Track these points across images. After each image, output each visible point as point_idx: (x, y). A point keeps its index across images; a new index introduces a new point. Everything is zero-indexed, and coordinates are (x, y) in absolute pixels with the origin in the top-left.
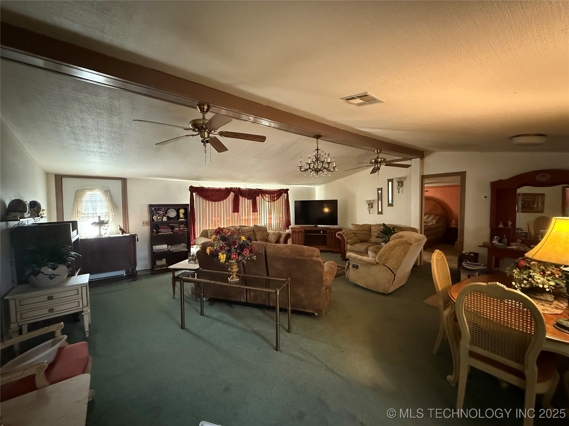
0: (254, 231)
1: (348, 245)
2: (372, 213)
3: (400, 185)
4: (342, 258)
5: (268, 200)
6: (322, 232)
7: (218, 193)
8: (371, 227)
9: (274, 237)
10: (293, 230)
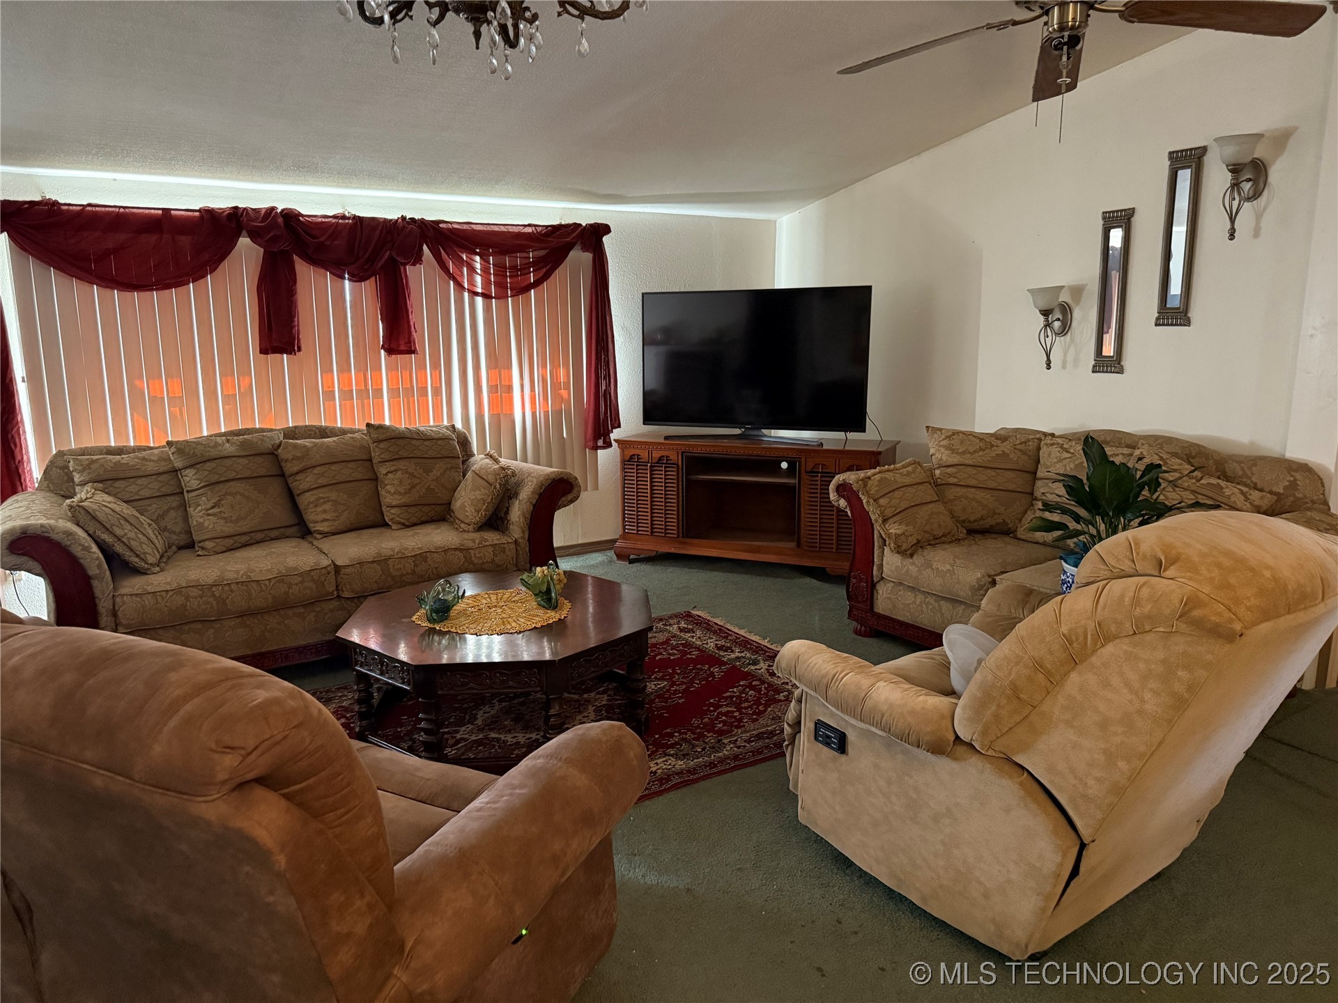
0: (370, 460)
1: (887, 549)
2: (1064, 367)
3: (1247, 186)
4: (856, 620)
5: (486, 283)
6: (784, 465)
7: (153, 238)
8: (1039, 449)
9: (478, 494)
10: (632, 452)
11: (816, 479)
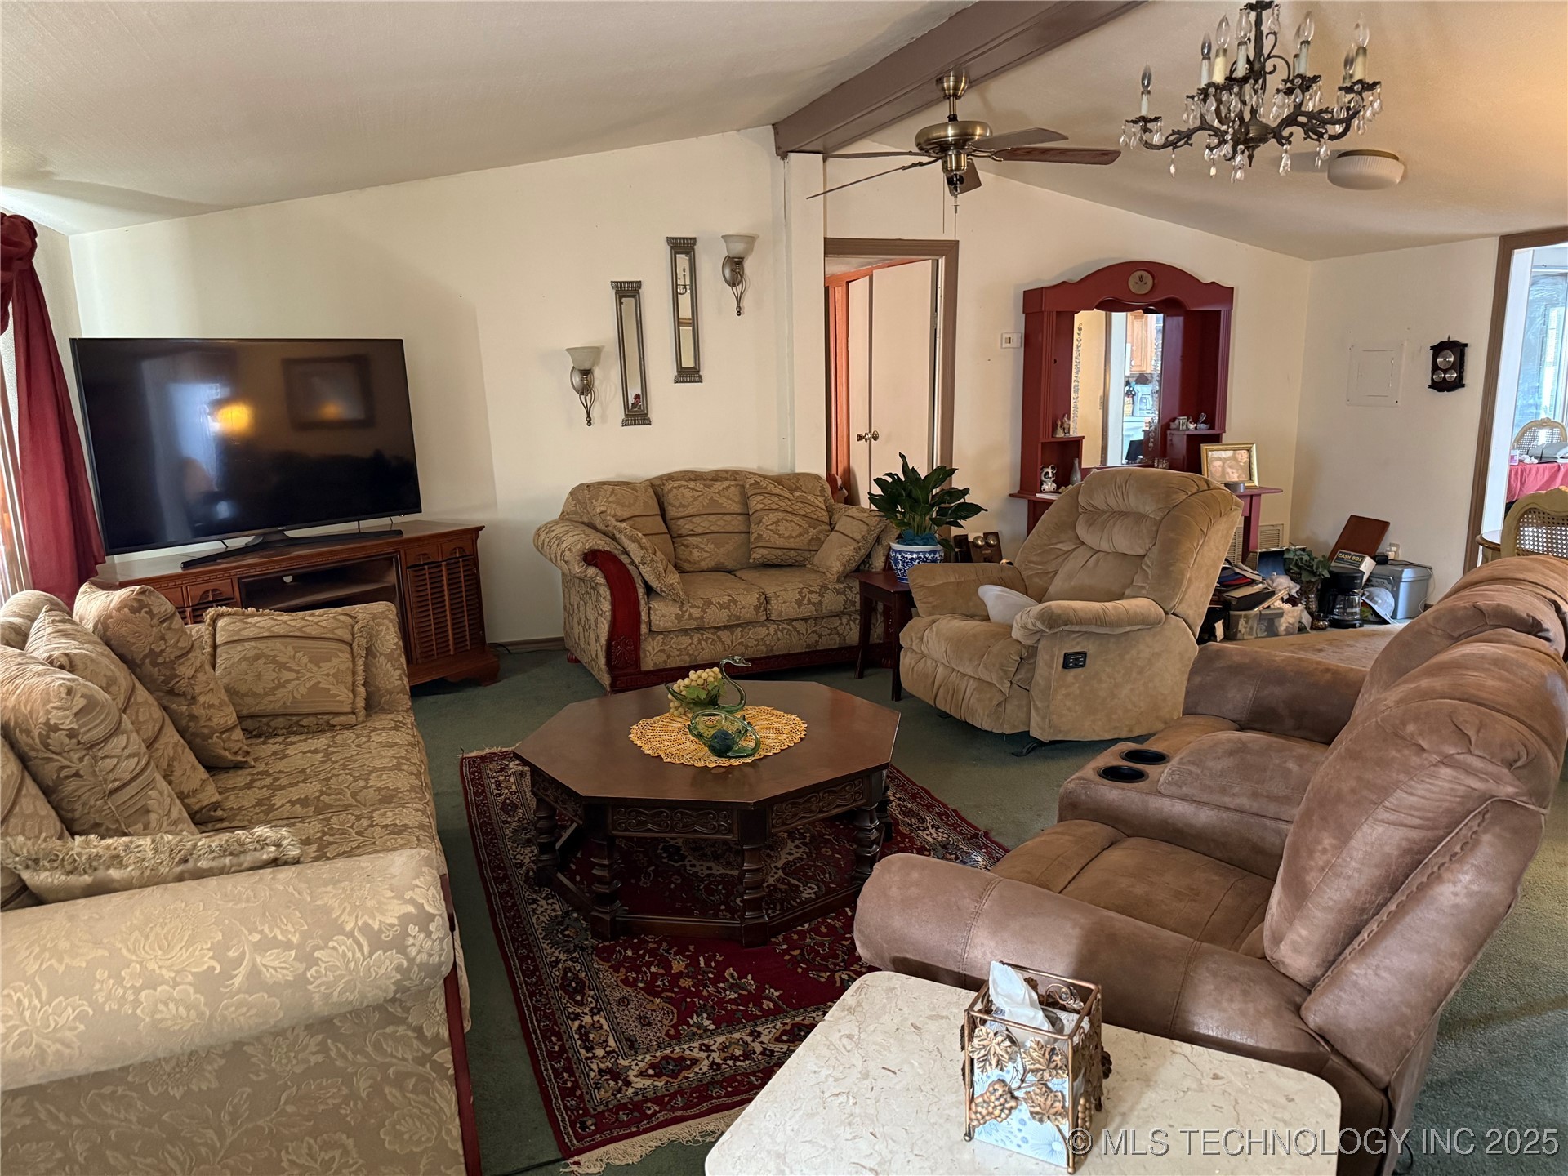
11: (423, 572)
